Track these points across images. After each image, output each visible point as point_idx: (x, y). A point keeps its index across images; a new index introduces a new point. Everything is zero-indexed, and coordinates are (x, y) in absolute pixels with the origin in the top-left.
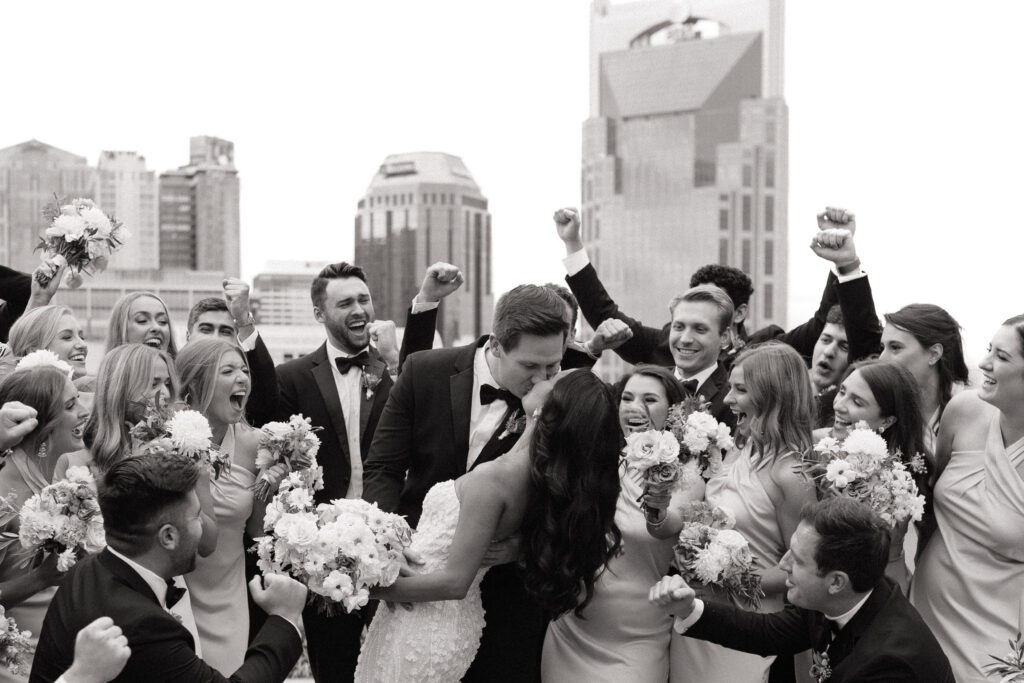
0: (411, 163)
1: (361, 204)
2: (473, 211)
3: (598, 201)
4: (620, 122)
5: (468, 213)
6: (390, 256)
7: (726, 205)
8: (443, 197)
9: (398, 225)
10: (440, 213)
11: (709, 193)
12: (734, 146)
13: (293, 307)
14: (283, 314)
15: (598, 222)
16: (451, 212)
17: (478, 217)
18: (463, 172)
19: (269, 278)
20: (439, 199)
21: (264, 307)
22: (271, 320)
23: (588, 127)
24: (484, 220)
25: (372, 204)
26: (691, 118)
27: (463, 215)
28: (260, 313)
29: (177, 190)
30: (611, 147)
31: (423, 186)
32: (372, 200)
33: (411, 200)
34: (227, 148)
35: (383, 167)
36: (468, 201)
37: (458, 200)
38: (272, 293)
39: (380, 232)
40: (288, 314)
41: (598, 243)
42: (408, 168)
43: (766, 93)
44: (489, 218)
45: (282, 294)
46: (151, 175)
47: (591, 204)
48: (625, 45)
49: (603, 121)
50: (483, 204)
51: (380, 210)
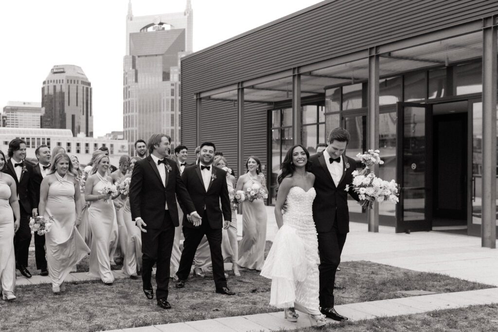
0: (63, 69)
1: (44, 83)
2: (85, 86)
3: (129, 85)
4: (137, 57)
5: (83, 87)
6: (55, 102)
7: (173, 87)
8: (74, 81)
9: (58, 89)
10: (73, 87)
11: (167, 84)
12: (175, 67)
13: (19, 119)
14: (15, 121)
15: (129, 92)
16: (77, 87)
17: (87, 89)
18: (82, 73)
19: (9, 108)
20: (73, 82)
21: (8, 118)
22: (10, 123)
23: (126, 58)
24: (89, 90)
25: (48, 83)
26: (161, 57)
27: (82, 88)
28: (6, 121)
30: (134, 66)
31: (67, 77)
32: (48, 81)
33: (63, 82)
35: (53, 69)
36: (83, 83)
37: (80, 82)
38: (11, 114)
39: (51, 92)
40: (17, 121)
41: (130, 99)
42: (62, 70)
43: (186, 50)
44: (91, 89)
45: (15, 114)
47: (127, 86)
48: (139, 31)
49: (131, 56)
50: (89, 84)
51: (51, 85)
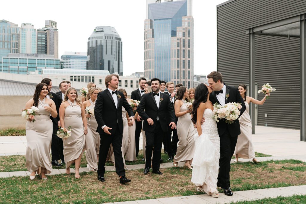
0: (102, 29)
1: (89, 39)
2: (118, 41)
3: (148, 39)
4: (153, 20)
5: (116, 41)
6: (97, 51)
7: (179, 41)
8: (110, 37)
9: (99, 43)
10: (109, 42)
11: (175, 39)
12: (181, 27)
13: (72, 64)
14: (69, 65)
15: (148, 44)
16: (112, 41)
17: (119, 42)
18: (115, 32)
19: (65, 56)
20: (109, 38)
21: (64, 63)
22: (66, 67)
23: (146, 21)
24: (120, 43)
25: (92, 39)
26: (170, 20)
27: (115, 42)
28: (63, 65)
29: (42, 34)
30: (151, 27)
31: (105, 34)
32: (92, 37)
33: (102, 38)
34: (55, 24)
35: (95, 29)
36: (116, 38)
37: (114, 38)
38: (66, 60)
39: (94, 45)
40: (70, 65)
41: (148, 50)
42: (102, 30)
43: (188, 15)
44: (121, 43)
45: (69, 60)
46: (35, 29)
47: (146, 40)
48: (155, 2)
49: (149, 20)
50: (120, 39)
51: (94, 40)
